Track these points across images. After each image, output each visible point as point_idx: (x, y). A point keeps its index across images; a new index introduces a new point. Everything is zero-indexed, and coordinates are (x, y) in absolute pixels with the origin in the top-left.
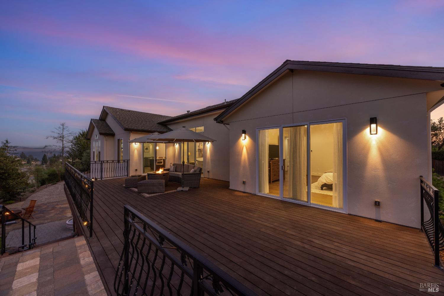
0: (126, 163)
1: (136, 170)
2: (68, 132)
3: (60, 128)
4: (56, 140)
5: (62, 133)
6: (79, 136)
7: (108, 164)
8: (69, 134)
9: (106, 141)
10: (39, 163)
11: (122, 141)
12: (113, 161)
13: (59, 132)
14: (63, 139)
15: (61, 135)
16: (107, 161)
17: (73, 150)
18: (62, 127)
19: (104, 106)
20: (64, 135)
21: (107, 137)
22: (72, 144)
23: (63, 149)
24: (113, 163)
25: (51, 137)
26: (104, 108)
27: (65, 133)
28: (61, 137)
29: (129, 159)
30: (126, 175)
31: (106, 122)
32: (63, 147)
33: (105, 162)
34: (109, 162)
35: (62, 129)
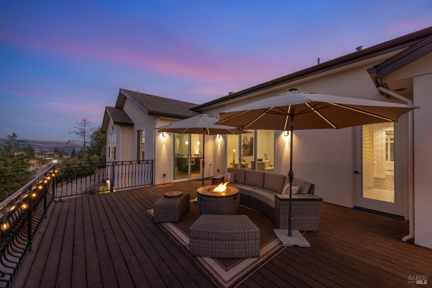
0: (150, 165)
1: (164, 175)
2: (90, 128)
3: (81, 123)
4: (78, 135)
5: (84, 128)
6: (99, 131)
7: (124, 166)
8: (90, 130)
9: (123, 133)
10: (69, 157)
11: (144, 133)
12: (131, 163)
13: (81, 128)
14: (85, 134)
15: (82, 131)
16: (122, 162)
17: (93, 145)
18: (83, 122)
19: (120, 89)
20: (85, 130)
21: (123, 127)
22: (92, 139)
23: (85, 145)
24: (131, 166)
25: (74, 132)
26: (120, 91)
27: (87, 128)
28: (82, 132)
29: (154, 159)
30: (150, 183)
31: (123, 110)
32: (84, 143)
33: (118, 164)
34: (124, 163)
35: (84, 124)
